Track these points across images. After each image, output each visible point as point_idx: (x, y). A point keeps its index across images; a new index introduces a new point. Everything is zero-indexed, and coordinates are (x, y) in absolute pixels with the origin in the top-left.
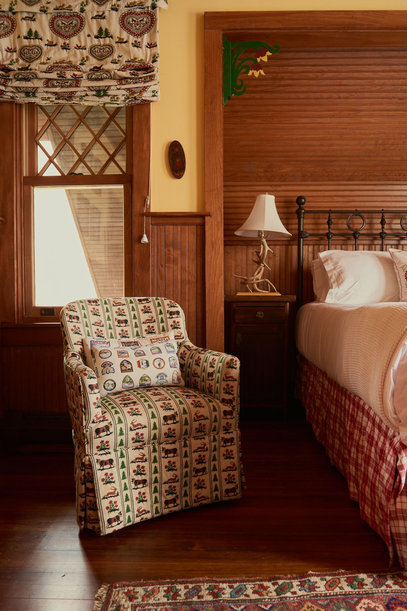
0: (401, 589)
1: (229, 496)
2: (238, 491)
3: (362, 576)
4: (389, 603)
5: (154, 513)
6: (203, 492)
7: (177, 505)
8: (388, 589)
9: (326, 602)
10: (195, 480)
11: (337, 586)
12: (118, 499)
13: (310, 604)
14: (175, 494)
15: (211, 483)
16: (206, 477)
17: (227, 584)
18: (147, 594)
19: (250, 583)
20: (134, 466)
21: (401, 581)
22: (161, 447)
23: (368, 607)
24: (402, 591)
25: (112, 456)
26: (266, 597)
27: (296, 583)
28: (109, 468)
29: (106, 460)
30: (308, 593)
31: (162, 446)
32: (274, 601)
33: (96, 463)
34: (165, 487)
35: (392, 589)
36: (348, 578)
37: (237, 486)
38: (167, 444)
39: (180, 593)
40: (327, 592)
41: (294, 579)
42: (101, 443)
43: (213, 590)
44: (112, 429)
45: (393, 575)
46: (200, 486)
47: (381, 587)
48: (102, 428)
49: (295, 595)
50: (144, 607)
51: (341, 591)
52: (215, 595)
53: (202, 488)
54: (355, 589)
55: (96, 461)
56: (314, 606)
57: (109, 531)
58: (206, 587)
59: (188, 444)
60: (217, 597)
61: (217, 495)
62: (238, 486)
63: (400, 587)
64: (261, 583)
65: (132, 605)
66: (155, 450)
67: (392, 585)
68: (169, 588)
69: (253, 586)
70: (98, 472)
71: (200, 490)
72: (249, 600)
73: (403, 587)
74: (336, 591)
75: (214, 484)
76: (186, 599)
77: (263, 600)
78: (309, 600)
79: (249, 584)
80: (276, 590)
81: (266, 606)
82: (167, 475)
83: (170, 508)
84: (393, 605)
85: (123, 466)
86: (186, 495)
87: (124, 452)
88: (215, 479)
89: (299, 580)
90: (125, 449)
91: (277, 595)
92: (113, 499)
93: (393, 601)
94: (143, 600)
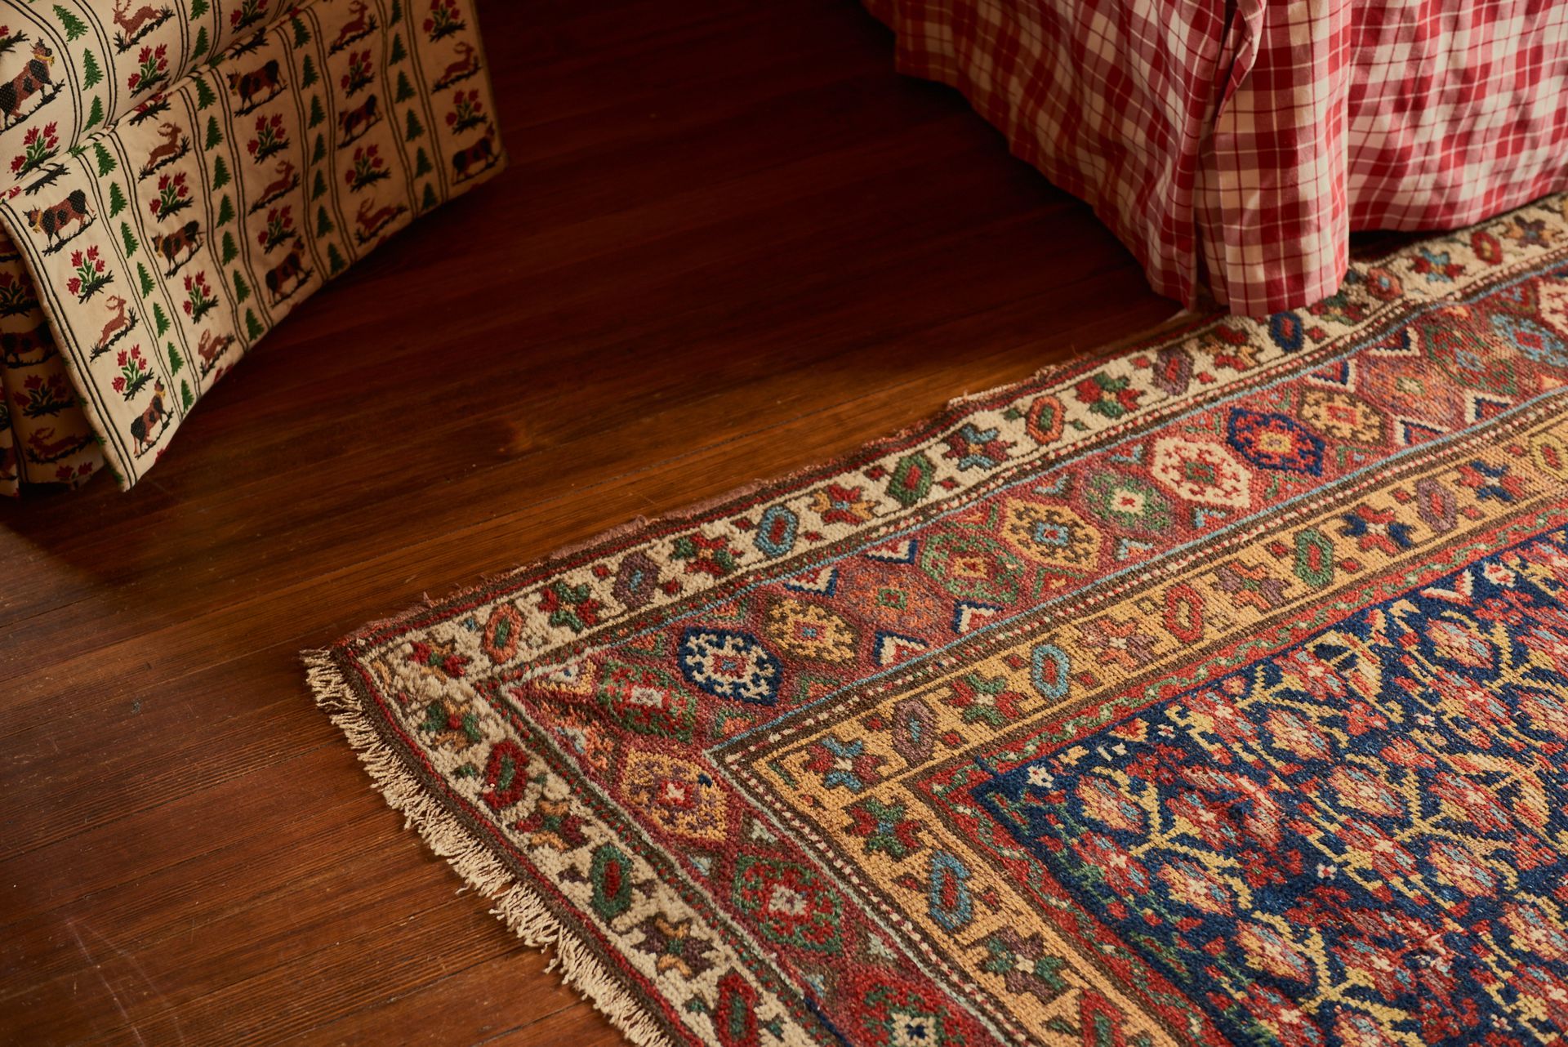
0: (1243, 375)
1: (469, 177)
2: (496, 146)
3: (1117, 367)
4: (1232, 430)
5: (247, 335)
6: (384, 193)
7: (308, 274)
8: (1209, 386)
9: (1060, 483)
10: (345, 160)
11: (1063, 423)
12: (140, 336)
13: (1020, 505)
14: (291, 235)
15: (401, 150)
16: (380, 135)
17: (726, 519)
18: (491, 636)
19: (797, 494)
20: (150, 188)
21: (1230, 351)
22: (224, 76)
23: (1183, 460)
24: (1249, 382)
25: (75, 179)
26: (874, 522)
27: (935, 449)
28: (81, 230)
29: (62, 204)
30: (994, 470)
31: (225, 68)
32: (908, 527)
33: (29, 230)
34: (258, 223)
35: (1221, 383)
36: (1077, 386)
37: (490, 130)
38: (238, 53)
39: (593, 596)
40: (1043, 449)
41: (921, 437)
42: (28, 140)
43: (695, 554)
44: (56, 72)
45: (1201, 338)
46: (365, 175)
47: (1186, 389)
48: (19, 77)
49: (957, 491)
50: (519, 678)
51: (1083, 434)
52: (717, 567)
53: (372, 178)
54: (1118, 417)
55: (25, 221)
56: (1033, 505)
57: (144, 464)
58: (666, 552)
59: (309, 28)
60: (726, 572)
61: (428, 189)
62: (494, 127)
63: (1239, 371)
64: (831, 482)
65: (477, 687)
66: (206, 98)
67: (1212, 372)
68: (544, 592)
69: (809, 500)
70: (47, 260)
71: (368, 191)
72: (828, 547)
73: (1245, 368)
74: (1072, 441)
75: (412, 148)
76: (631, 608)
77: (874, 535)
78: (1012, 493)
79: (796, 499)
80: (889, 492)
81: (894, 549)
82: (257, 177)
83: (288, 296)
84: (1247, 434)
85: (118, 204)
86: (325, 226)
87: (107, 144)
88: (414, 130)
89: (940, 436)
90: (105, 132)
91: (905, 507)
92: (125, 344)
93: (1240, 423)
94: (495, 661)
